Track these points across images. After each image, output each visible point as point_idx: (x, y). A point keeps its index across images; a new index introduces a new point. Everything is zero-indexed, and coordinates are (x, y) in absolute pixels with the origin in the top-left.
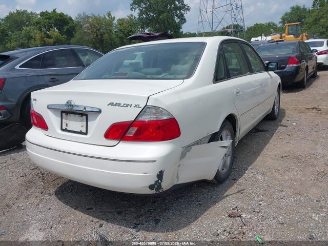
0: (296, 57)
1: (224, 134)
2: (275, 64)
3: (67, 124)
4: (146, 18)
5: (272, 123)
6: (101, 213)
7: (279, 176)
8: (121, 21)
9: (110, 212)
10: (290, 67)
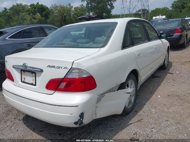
0: (180, 29)
1: (130, 82)
2: (165, 34)
3: (24, 78)
4: (91, 6)
5: (163, 71)
6: (49, 135)
7: (166, 110)
8: (76, 9)
9: (54, 134)
10: (176, 35)
